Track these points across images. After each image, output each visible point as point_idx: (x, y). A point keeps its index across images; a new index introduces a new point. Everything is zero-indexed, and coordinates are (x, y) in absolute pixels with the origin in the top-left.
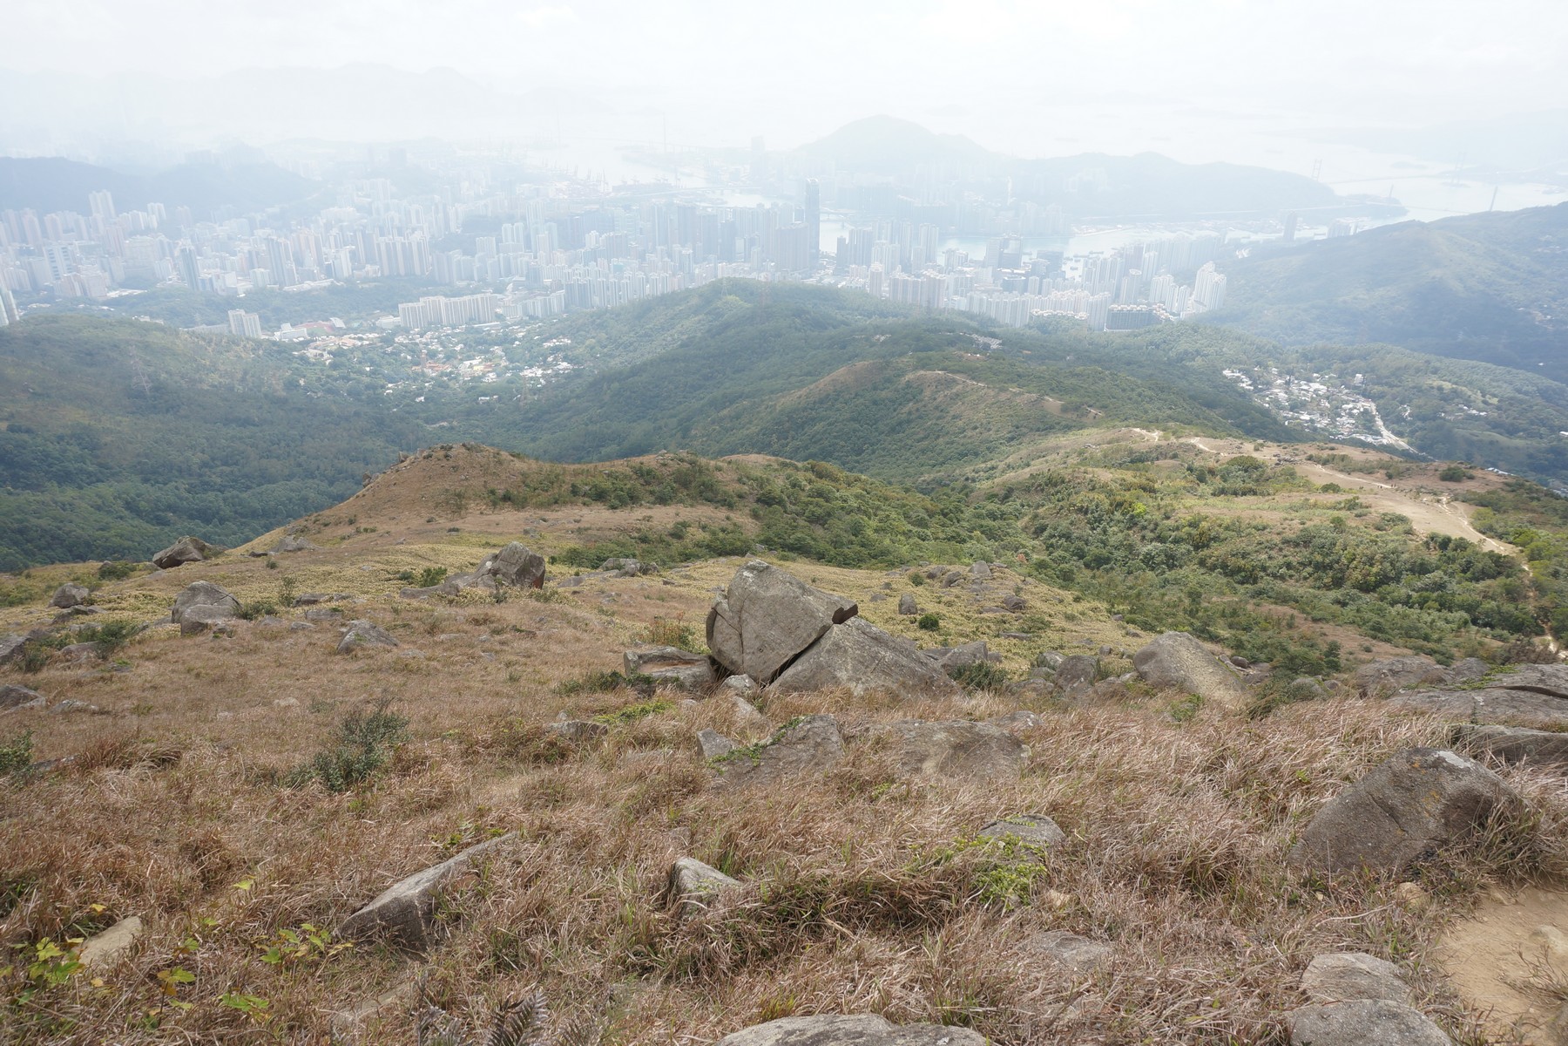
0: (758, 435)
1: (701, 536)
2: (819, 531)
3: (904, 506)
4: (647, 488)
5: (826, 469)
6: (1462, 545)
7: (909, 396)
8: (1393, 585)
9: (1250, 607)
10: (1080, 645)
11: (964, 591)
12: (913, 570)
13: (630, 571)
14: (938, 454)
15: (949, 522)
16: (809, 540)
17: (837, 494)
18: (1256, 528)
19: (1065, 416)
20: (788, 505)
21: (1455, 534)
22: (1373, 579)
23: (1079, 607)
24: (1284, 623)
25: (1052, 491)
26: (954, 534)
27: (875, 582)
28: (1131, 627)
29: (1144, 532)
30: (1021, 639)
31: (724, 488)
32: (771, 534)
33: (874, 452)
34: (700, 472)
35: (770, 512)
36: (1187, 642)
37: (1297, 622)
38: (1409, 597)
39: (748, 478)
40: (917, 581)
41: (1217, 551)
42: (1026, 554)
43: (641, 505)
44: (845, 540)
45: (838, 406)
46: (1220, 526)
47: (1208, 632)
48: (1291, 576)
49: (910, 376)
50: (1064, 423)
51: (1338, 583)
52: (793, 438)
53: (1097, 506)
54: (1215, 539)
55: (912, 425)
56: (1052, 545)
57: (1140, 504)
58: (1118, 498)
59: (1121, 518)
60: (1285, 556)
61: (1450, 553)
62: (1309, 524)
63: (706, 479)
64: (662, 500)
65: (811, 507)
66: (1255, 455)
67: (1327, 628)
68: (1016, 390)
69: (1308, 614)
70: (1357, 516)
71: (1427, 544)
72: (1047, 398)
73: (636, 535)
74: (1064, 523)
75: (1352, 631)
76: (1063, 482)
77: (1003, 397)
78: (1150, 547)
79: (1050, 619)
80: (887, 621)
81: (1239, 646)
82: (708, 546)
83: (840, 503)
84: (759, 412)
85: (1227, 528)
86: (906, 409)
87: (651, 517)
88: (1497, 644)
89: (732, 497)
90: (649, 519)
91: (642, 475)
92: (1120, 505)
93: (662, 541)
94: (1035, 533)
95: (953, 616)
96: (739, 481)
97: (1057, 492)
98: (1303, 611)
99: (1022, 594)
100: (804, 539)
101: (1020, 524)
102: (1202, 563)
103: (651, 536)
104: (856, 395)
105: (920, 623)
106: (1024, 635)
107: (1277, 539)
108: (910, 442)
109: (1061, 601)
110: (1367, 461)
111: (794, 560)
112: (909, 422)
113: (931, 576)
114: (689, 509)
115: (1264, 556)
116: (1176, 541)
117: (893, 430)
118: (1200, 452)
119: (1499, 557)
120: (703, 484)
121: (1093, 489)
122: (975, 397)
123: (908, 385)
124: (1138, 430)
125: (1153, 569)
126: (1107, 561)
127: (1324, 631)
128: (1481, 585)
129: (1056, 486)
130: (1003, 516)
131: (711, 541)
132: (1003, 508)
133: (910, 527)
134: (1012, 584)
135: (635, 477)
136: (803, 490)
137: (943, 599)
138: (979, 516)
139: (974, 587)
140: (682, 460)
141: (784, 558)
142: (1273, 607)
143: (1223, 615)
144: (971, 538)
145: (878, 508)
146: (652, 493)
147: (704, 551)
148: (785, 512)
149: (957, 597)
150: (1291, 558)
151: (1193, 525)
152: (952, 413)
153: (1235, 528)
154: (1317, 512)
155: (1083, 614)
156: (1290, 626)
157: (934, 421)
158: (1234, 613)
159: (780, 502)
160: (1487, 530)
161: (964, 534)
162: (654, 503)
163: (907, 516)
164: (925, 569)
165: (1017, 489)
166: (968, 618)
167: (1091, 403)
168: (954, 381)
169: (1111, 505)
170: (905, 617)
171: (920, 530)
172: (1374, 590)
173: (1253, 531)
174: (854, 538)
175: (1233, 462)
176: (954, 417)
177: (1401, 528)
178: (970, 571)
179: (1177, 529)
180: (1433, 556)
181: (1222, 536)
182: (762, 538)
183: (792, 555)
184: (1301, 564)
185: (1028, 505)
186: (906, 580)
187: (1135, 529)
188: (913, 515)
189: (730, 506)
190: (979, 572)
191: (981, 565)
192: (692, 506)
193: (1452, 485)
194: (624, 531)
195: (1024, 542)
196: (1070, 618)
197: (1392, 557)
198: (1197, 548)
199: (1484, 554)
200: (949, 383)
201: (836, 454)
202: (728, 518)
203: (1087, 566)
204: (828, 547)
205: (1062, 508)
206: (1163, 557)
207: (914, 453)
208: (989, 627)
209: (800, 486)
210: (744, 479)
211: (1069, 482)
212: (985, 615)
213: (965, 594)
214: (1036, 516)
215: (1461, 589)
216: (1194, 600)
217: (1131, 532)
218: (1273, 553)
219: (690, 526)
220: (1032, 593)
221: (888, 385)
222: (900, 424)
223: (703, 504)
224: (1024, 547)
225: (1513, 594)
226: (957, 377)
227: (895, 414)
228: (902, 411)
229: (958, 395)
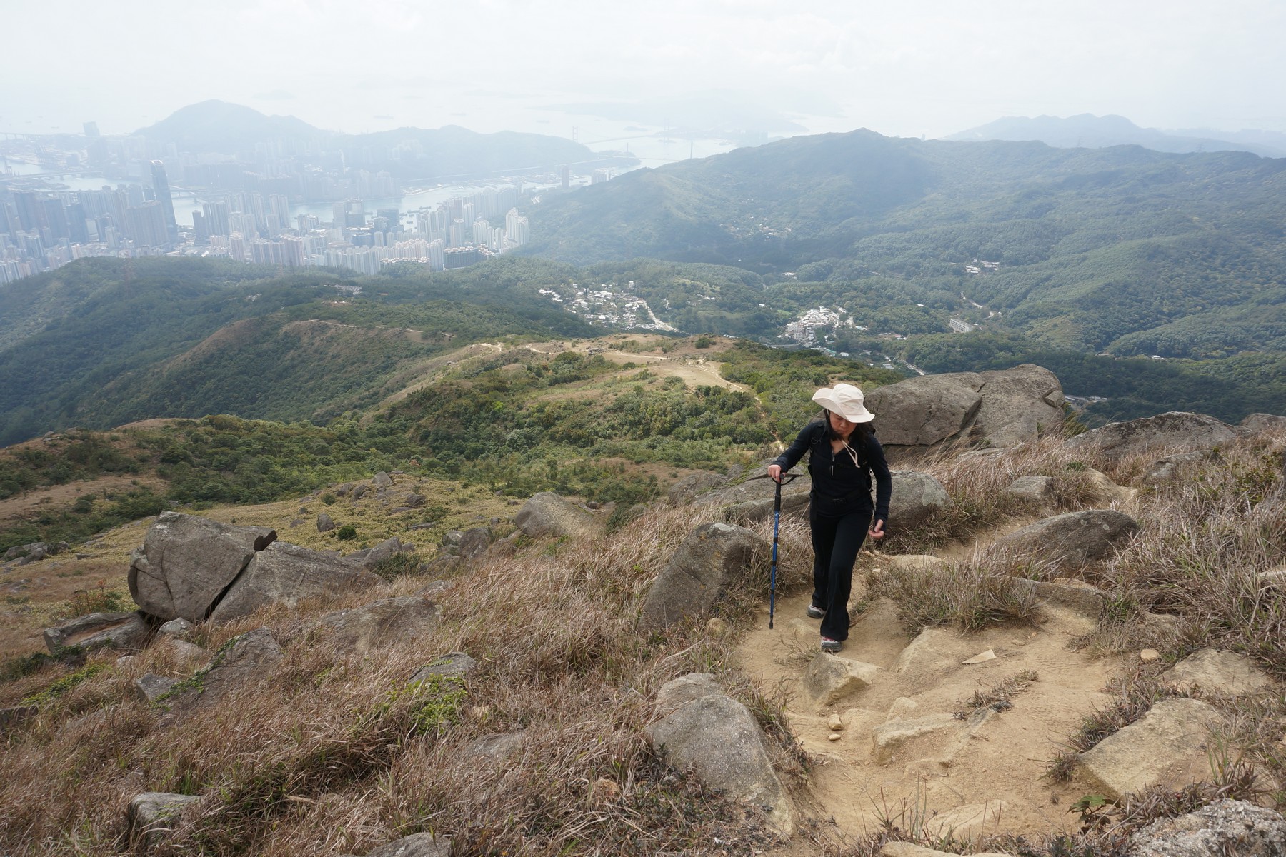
0: (149, 401)
1: (108, 505)
2: (230, 477)
3: (304, 439)
4: (40, 471)
5: (225, 421)
6: (718, 390)
7: (289, 345)
8: (682, 427)
9: (592, 463)
10: (475, 521)
11: (372, 500)
12: (324, 492)
13: (37, 554)
14: (326, 390)
15: (347, 446)
16: (221, 487)
17: (240, 441)
18: (585, 404)
19: (426, 342)
20: (194, 459)
21: (712, 385)
22: (668, 425)
23: (469, 491)
24: (618, 470)
25: (428, 404)
26: (354, 455)
27: (292, 510)
28: (511, 499)
29: (506, 423)
30: (427, 528)
31: (125, 456)
32: (182, 488)
33: (267, 398)
34: (95, 445)
35: (177, 469)
36: (551, 498)
37: (626, 467)
38: (693, 433)
39: (147, 442)
40: (329, 500)
41: (561, 426)
42: (418, 459)
43: (36, 489)
44: (256, 480)
45: (224, 363)
46: (559, 407)
47: (567, 489)
48: (616, 435)
49: (286, 328)
50: (426, 348)
51: (647, 433)
52: (186, 398)
53: (466, 409)
54: (558, 418)
55: (297, 369)
56: (437, 448)
57: (498, 402)
58: (481, 400)
59: (486, 415)
60: (609, 421)
61: (711, 397)
62: (620, 394)
63: (103, 451)
64: (60, 480)
65: (217, 456)
66: (574, 350)
67: (646, 466)
68: (382, 327)
69: (632, 459)
70: (650, 383)
71: (696, 394)
72: (408, 329)
73: (36, 519)
74: (443, 428)
75: (662, 465)
76: (435, 395)
77: (372, 334)
78: (512, 434)
79: (447, 507)
80: (309, 541)
81: (590, 494)
82: (119, 513)
83: (244, 448)
84: (146, 380)
85: (565, 408)
86: (288, 357)
87: (49, 498)
88: (750, 453)
89: (134, 463)
90: (48, 500)
91: (30, 460)
92: (483, 405)
93: (67, 519)
94: (421, 440)
95: (367, 523)
96: (139, 446)
97: (432, 405)
98: (629, 458)
99: (420, 492)
100: (217, 487)
101: (407, 436)
102: (552, 438)
103: (53, 516)
104: (240, 351)
105: (339, 535)
106: (429, 524)
107: (601, 410)
108: (298, 384)
109: (453, 490)
110: (648, 343)
111: (210, 507)
112: (293, 367)
113: (341, 494)
114: (91, 483)
115: (595, 424)
116: (531, 425)
117: (280, 376)
118: (534, 354)
119: (741, 394)
120: (101, 456)
121: (460, 396)
122: (348, 338)
123: (287, 335)
124: (485, 344)
125: (517, 450)
126: (482, 451)
127: (646, 469)
128: (733, 416)
129: (430, 400)
130: (392, 432)
131: (121, 508)
132: (390, 425)
133: (314, 456)
134: (410, 485)
135: (22, 463)
136: (206, 443)
137: (355, 511)
138: (372, 436)
139: (380, 494)
140: (73, 438)
141: (201, 508)
142: (608, 459)
143: (575, 473)
144: (369, 455)
145: (282, 446)
146: (46, 475)
147: (116, 518)
148: (193, 466)
149: (367, 506)
150: (613, 422)
151: (538, 411)
152: (330, 354)
153: (570, 407)
154: (624, 385)
155: (472, 496)
156: (622, 471)
157: (316, 363)
158: (582, 471)
159: (186, 458)
160: (730, 377)
161: (362, 452)
162: (51, 485)
163: (308, 448)
164: (334, 490)
165: (399, 407)
166: (380, 521)
167: (445, 328)
168: (327, 326)
169: (476, 406)
170: (325, 533)
171: (322, 457)
172: (670, 433)
173: (584, 407)
174: (264, 476)
175: (559, 358)
176: (333, 357)
177: (678, 386)
178: (373, 483)
179: (529, 415)
180: (702, 402)
181: (563, 415)
182: (174, 494)
183: (209, 503)
184: (620, 424)
185: (411, 419)
186: (319, 502)
187: (498, 422)
188: (314, 445)
189: (135, 472)
190: (382, 481)
191: (381, 475)
192: (93, 479)
193: (704, 350)
194: (21, 518)
195: (414, 450)
196: (463, 502)
197: (677, 407)
198: (546, 427)
199: (732, 394)
200: (324, 329)
201: (232, 405)
202: (134, 483)
203: (468, 458)
204: (241, 489)
205: (439, 416)
206: (523, 440)
207: (303, 393)
208: (399, 525)
209: (202, 440)
210: (144, 444)
211: (440, 393)
212: (393, 516)
213: (373, 503)
214: (419, 426)
215: (724, 421)
216: (552, 467)
217: (495, 425)
218: (600, 420)
219: (95, 498)
220: (428, 489)
221: (268, 338)
222: (286, 370)
223: (105, 475)
224: (414, 453)
225: (753, 418)
226: (329, 322)
227: (279, 362)
228: (286, 359)
229: (332, 338)
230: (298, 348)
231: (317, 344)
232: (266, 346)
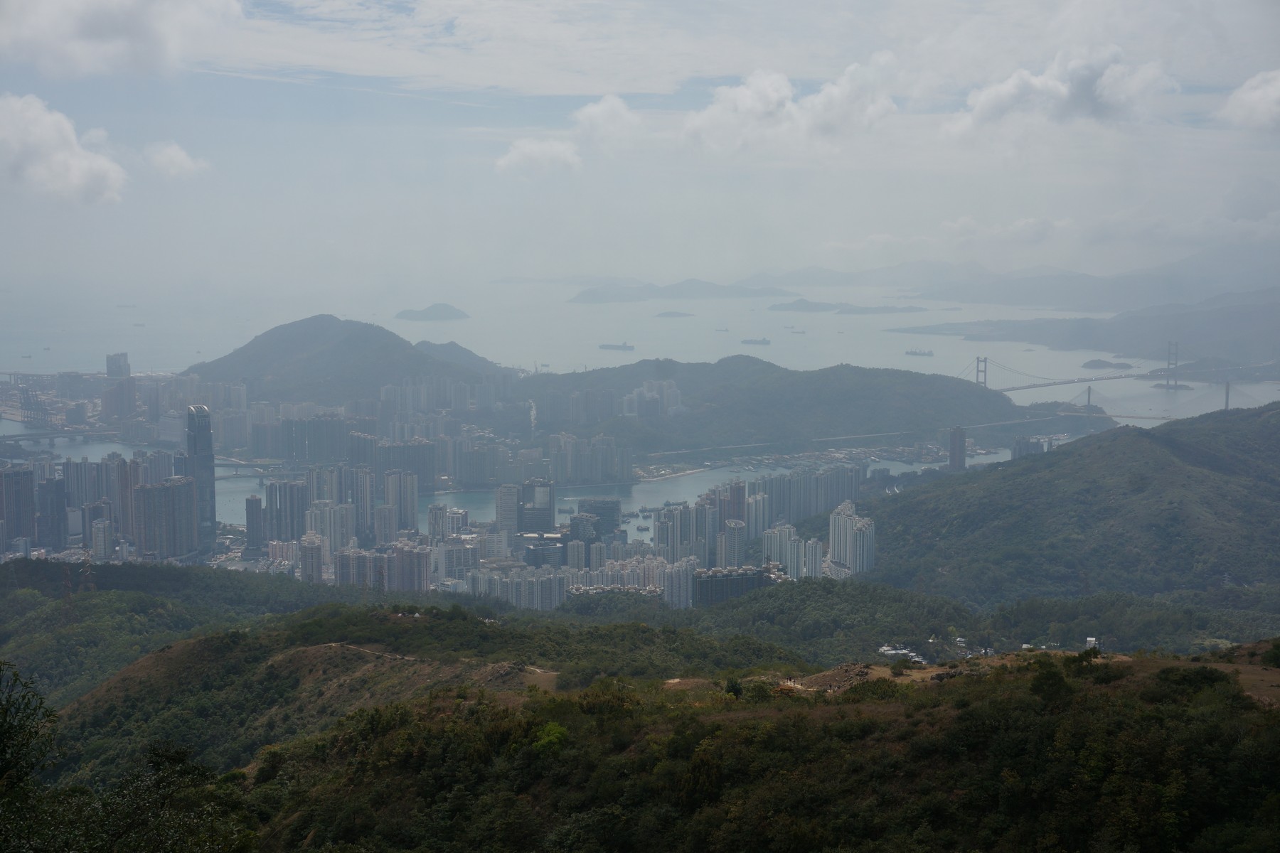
7: (272, 695)
29: (557, 792)
41: (740, 806)
45: (128, 726)
49: (277, 658)
72: (532, 667)
115: (867, 800)
116: (636, 799)
150: (941, 795)
179: (641, 768)
184: (970, 806)
198: (688, 807)
227: (242, 730)
228: (257, 724)
229: (364, 682)
230: (287, 702)
231: (328, 694)
232: (221, 696)
